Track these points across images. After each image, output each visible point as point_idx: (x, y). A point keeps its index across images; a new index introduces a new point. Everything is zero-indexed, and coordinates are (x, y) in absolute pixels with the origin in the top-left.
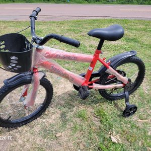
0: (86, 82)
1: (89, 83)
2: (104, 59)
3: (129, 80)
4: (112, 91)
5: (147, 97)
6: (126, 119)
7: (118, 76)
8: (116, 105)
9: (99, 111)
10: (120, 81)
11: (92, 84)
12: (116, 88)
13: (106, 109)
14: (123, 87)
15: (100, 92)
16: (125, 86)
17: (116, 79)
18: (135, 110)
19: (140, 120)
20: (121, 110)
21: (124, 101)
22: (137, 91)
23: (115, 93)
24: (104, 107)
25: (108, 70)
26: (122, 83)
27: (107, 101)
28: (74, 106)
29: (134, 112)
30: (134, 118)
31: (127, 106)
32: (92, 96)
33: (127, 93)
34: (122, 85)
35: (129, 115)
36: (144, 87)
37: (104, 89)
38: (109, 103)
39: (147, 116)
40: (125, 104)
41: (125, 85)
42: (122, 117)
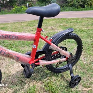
0: (32, 60)
1: (35, 60)
2: (46, 37)
3: (71, 54)
4: (57, 65)
5: (87, 67)
6: (73, 89)
7: (61, 51)
8: (62, 77)
9: (48, 86)
10: (63, 56)
11: (38, 61)
12: (60, 63)
13: (55, 82)
14: (67, 61)
15: (47, 67)
16: (68, 60)
17: (60, 54)
18: (79, 80)
19: (85, 89)
20: (67, 81)
21: (69, 73)
22: (78, 62)
23: (61, 67)
24: (52, 80)
25: (50, 46)
26: (65, 57)
27: (54, 75)
28: (25, 83)
29: (79, 82)
30: (79, 87)
31: (72, 77)
32: (42, 71)
33: (70, 66)
34: (65, 59)
35: (75, 85)
36: (82, 59)
37: (50, 65)
38: (56, 76)
39: (90, 84)
40: (70, 75)
41: (68, 58)
42: (68, 88)
